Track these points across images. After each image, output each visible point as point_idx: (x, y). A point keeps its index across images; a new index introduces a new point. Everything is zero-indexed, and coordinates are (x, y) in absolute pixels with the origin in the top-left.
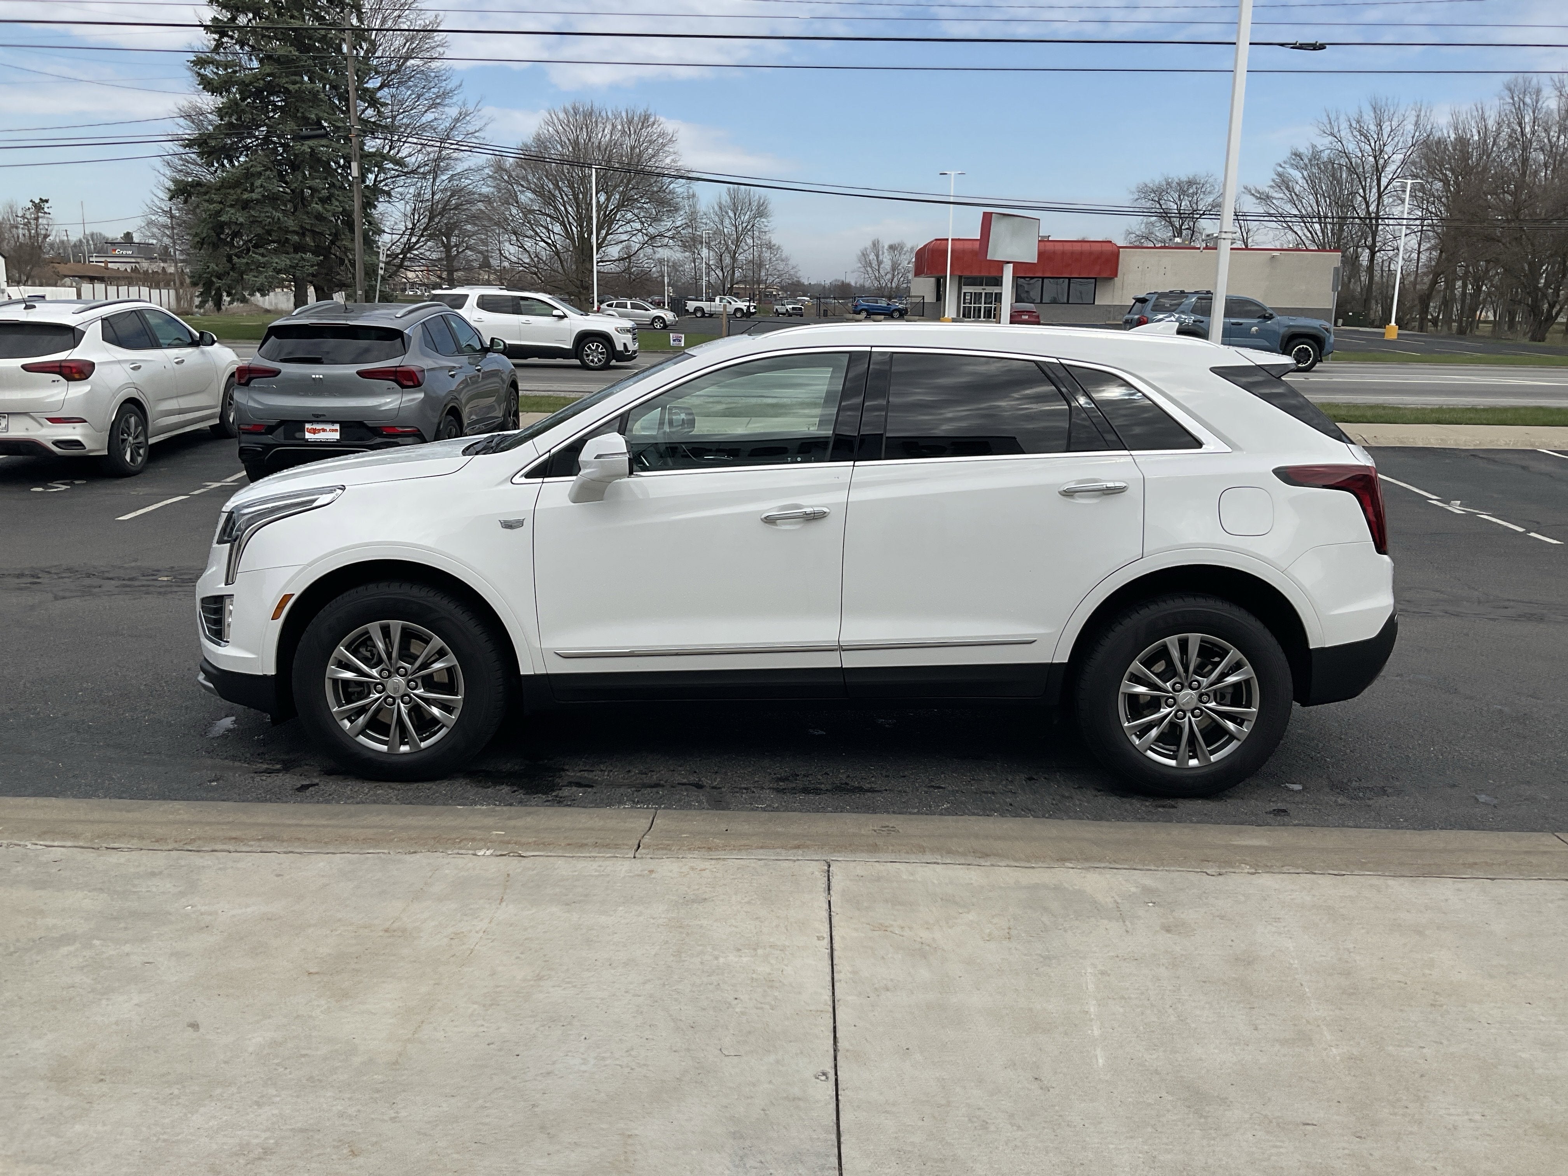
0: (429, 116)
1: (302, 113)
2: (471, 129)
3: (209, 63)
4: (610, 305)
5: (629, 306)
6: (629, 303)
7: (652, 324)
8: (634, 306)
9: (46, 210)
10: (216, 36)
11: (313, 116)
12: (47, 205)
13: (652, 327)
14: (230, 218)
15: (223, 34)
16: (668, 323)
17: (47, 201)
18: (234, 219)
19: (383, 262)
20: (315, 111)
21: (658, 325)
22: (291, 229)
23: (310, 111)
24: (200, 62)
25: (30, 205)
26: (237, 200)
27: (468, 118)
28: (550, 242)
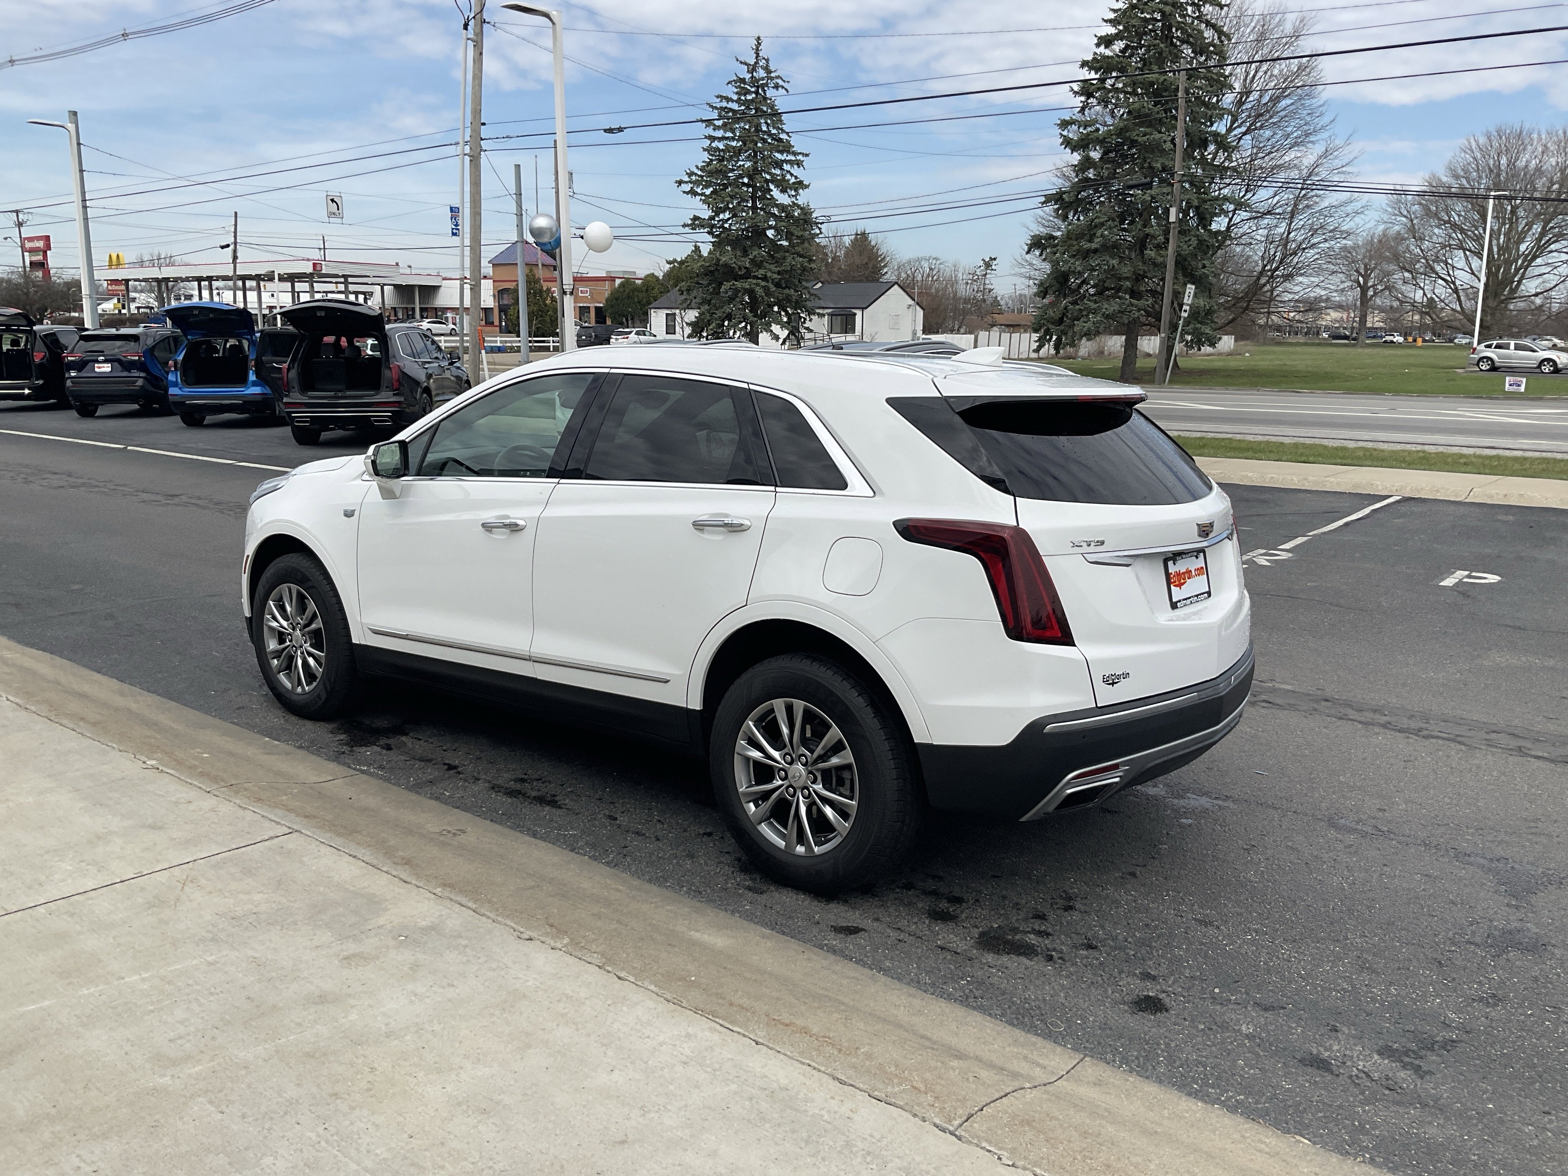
0: (1292, 154)
1: (1150, 163)
2: (1337, 163)
3: (1071, 124)
4: (1489, 346)
5: (1512, 347)
6: (1512, 343)
7: (1539, 367)
8: (1518, 347)
9: (993, 267)
10: (1083, 98)
11: (1159, 165)
12: (995, 262)
13: (1538, 370)
14: (1070, 267)
15: (1089, 95)
16: (1560, 366)
17: (995, 259)
18: (1073, 269)
19: (1188, 305)
20: (1161, 160)
21: (1546, 369)
22: (1124, 275)
23: (1157, 161)
24: (1064, 124)
25: (982, 263)
26: (1078, 251)
27: (1335, 153)
28: (1448, 278)
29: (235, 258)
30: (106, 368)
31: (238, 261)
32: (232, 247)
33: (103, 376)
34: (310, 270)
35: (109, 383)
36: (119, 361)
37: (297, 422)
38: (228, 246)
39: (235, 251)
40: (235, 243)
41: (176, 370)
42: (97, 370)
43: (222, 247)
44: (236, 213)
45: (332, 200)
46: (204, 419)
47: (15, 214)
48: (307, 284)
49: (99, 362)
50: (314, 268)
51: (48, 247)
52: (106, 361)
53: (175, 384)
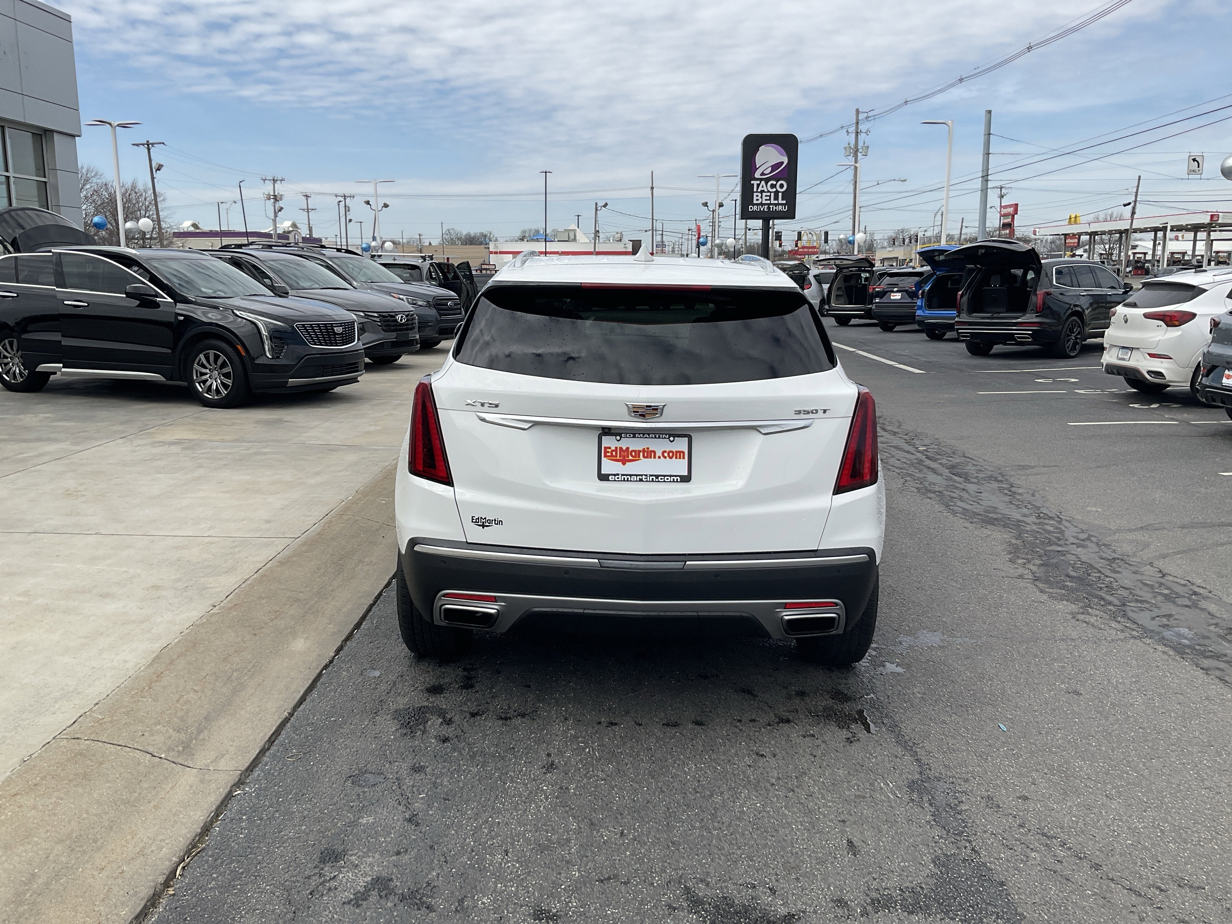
29: (1133, 213)
30: (897, 296)
31: (1135, 216)
32: (1132, 204)
33: (896, 302)
34: (1206, 219)
35: (901, 307)
36: (906, 291)
37: (962, 336)
38: (1129, 204)
39: (1134, 208)
40: (1135, 202)
41: (922, 297)
42: (892, 298)
43: (1125, 205)
44: (1140, 177)
45: (1194, 160)
46: (944, 334)
47: (999, 190)
48: (1205, 234)
49: (893, 292)
50: (1211, 220)
51: (1016, 212)
52: (897, 292)
53: (920, 308)
